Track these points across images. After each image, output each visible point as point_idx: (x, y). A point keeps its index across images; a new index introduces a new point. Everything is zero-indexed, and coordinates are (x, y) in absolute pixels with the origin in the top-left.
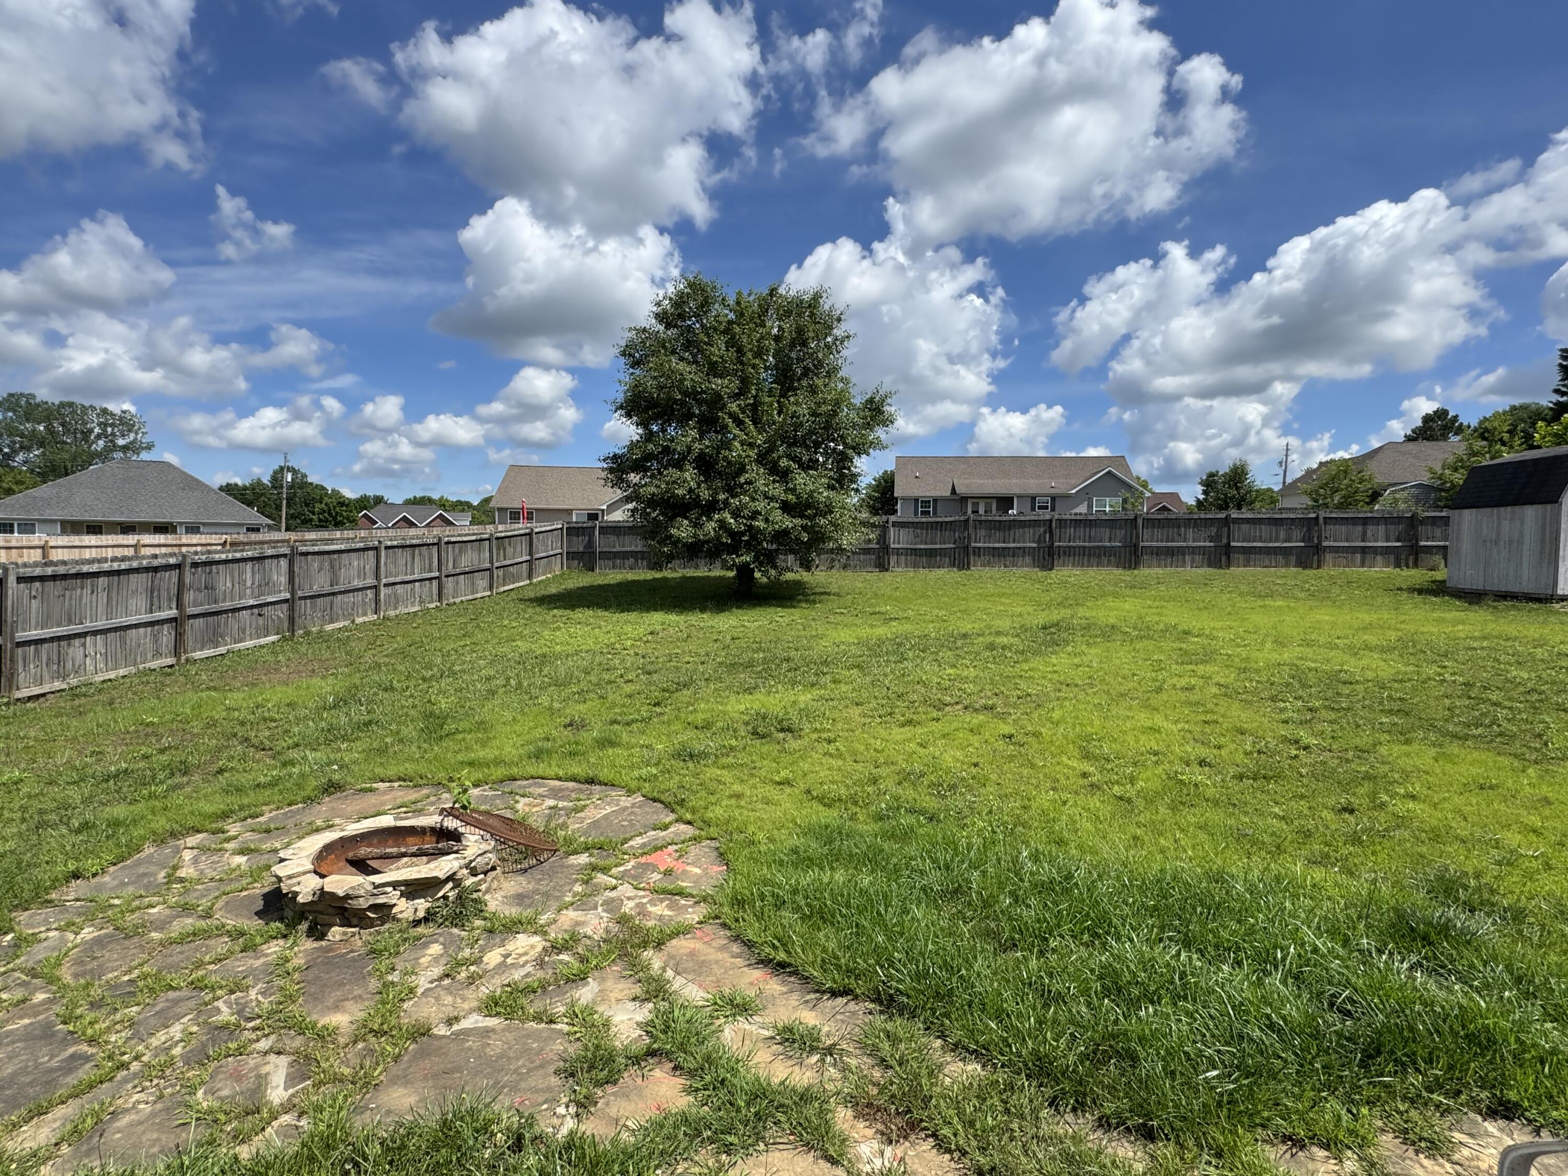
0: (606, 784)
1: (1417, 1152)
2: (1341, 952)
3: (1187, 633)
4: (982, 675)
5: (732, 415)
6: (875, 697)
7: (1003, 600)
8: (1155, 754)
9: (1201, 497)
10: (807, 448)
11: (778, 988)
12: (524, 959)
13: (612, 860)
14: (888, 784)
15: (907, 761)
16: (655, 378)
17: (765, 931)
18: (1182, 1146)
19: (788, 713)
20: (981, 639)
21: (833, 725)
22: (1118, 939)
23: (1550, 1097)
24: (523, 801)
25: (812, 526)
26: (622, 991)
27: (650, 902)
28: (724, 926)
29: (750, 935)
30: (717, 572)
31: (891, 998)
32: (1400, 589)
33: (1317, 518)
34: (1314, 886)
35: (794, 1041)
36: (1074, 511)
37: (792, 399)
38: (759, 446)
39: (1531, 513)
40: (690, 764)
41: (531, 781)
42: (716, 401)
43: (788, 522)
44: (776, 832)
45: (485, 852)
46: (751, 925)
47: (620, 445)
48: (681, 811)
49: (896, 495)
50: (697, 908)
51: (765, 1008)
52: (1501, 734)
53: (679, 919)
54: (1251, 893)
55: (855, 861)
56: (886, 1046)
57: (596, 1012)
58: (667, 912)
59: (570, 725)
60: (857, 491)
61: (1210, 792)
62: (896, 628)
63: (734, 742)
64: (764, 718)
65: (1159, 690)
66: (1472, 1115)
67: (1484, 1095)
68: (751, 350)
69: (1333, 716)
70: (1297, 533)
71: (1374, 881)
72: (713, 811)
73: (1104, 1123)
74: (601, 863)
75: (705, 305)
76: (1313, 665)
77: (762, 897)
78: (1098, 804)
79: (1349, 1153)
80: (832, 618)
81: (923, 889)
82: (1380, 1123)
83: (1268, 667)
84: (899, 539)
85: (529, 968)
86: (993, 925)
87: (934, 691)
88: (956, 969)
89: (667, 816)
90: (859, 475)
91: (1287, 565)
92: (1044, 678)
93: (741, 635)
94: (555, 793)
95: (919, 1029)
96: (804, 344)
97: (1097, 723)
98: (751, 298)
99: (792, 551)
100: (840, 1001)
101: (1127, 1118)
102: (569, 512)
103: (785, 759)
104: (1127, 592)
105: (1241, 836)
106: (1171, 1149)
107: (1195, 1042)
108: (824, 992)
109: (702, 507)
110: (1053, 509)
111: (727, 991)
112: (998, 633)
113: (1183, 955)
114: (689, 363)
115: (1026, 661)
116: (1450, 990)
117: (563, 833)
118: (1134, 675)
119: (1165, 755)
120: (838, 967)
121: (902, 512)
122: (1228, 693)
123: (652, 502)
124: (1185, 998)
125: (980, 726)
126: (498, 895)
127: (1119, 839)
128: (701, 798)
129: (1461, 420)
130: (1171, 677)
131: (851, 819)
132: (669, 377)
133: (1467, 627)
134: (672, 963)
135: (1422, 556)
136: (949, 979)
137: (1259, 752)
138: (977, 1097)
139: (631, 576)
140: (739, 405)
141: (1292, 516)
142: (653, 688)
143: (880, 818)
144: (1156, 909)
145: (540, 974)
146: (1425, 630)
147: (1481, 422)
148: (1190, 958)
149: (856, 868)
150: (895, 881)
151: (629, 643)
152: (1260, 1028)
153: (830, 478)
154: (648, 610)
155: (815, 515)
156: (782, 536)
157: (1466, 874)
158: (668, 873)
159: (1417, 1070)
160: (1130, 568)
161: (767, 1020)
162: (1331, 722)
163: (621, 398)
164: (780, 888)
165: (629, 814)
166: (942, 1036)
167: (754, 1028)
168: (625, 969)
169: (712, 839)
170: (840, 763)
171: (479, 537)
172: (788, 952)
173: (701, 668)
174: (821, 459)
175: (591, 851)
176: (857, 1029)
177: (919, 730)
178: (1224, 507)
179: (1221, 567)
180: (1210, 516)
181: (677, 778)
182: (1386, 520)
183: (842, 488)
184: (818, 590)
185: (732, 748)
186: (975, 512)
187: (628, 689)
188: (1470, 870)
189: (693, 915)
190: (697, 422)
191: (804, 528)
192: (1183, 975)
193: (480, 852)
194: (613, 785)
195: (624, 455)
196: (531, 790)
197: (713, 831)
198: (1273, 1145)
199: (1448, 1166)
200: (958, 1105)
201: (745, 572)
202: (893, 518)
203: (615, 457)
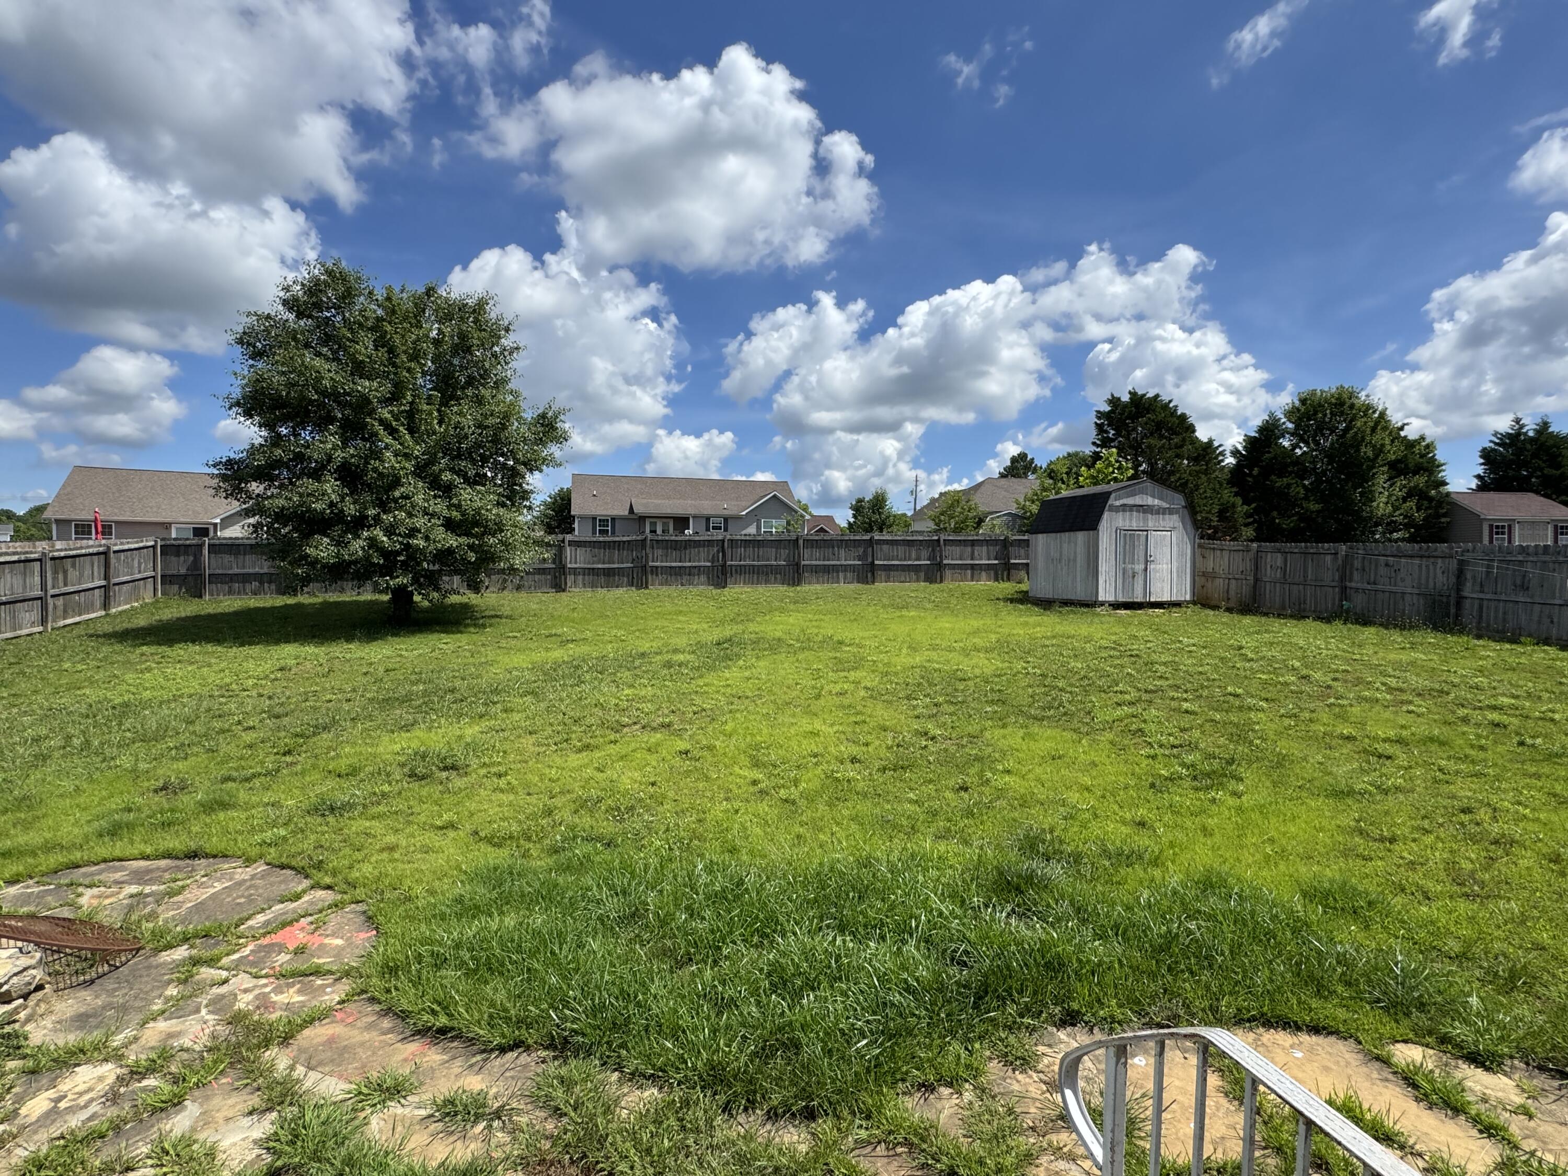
0: (215, 856)
1: (1014, 1070)
2: (958, 911)
3: (841, 643)
4: (659, 693)
5: (382, 422)
6: (551, 725)
7: (680, 618)
8: (815, 756)
9: (852, 520)
10: (474, 462)
11: (438, 1057)
12: (87, 1097)
13: (223, 948)
14: (566, 814)
15: (584, 787)
16: (283, 373)
17: (423, 996)
18: (839, 1118)
19: (452, 749)
20: (659, 657)
21: (504, 757)
22: (783, 936)
23: (1099, 1001)
24: (89, 892)
25: (480, 546)
26: (234, 1106)
27: (274, 990)
28: (373, 1000)
29: (405, 1005)
30: (367, 596)
31: (566, 1041)
32: (998, 599)
33: (938, 540)
34: (940, 858)
35: (456, 1114)
36: (744, 532)
37: (455, 409)
38: (417, 457)
39: (1081, 536)
40: (331, 819)
41: (103, 866)
42: (363, 405)
43: (453, 541)
44: (437, 883)
45: (25, 969)
46: (406, 992)
47: (236, 449)
48: (318, 875)
49: (572, 513)
50: (339, 986)
51: (422, 1084)
52: (1065, 714)
53: (315, 1003)
54: (892, 873)
55: (527, 901)
56: (560, 1093)
57: (195, 1141)
58: (298, 998)
59: (164, 788)
60: (530, 508)
61: (861, 786)
62: (573, 650)
63: (386, 788)
64: (424, 757)
65: (818, 697)
66: (1050, 1028)
67: (1058, 1009)
68: (405, 352)
69: (952, 709)
70: (925, 553)
71: (981, 848)
72: (359, 870)
73: (773, 1116)
74: (206, 954)
75: (348, 296)
76: (937, 666)
77: (419, 958)
78: (767, 809)
79: (967, 1086)
80: (503, 643)
81: (600, 919)
82: (988, 1053)
83: (904, 669)
84: (575, 559)
85: (94, 1108)
86: (669, 943)
87: (612, 712)
88: (632, 996)
89: (300, 883)
90: (532, 492)
91: (918, 580)
92: (718, 692)
93: (397, 666)
94: (139, 877)
95: (595, 1067)
96: (468, 350)
97: (765, 731)
98: (405, 295)
99: (457, 572)
100: (511, 1055)
101: (792, 1105)
102: (167, 526)
103: (448, 800)
104: (792, 607)
105: (885, 822)
106: (829, 1123)
107: (848, 1018)
108: (492, 1050)
109: (347, 523)
110: (726, 530)
111: (374, 1075)
112: (676, 651)
113: (839, 939)
114: (327, 359)
115: (701, 677)
116: (1033, 927)
117: (151, 925)
118: (797, 684)
119: (822, 756)
120: (508, 1020)
121: (580, 531)
122: (874, 695)
123: (281, 516)
124: (840, 979)
125: (658, 744)
126: (48, 1022)
127: (784, 838)
128: (344, 857)
129: (1036, 462)
130: (828, 683)
131: (524, 856)
132: (300, 374)
133: (1043, 629)
134: (303, 1057)
135: (1013, 572)
136: (626, 1008)
137: (898, 746)
138: (654, 1122)
139: (254, 602)
140: (391, 412)
141: (921, 538)
142: (283, 734)
143: (555, 851)
144: (816, 900)
145: (113, 1112)
146: (1015, 632)
147: (1049, 465)
148: (844, 941)
149: (528, 909)
150: (571, 915)
151: (250, 682)
152: (900, 994)
153: (499, 494)
154: (277, 642)
155: (483, 534)
156: (445, 556)
157: (1043, 830)
158: (300, 951)
159: (1013, 1000)
160: (794, 585)
161: (424, 1097)
162: (951, 714)
163: (237, 393)
164: (440, 945)
165: (248, 888)
166: (619, 1068)
167: (407, 1111)
168: (240, 1079)
169: (358, 902)
170: (512, 797)
171: (23, 557)
172: (450, 1015)
173: (346, 706)
174: (489, 474)
175: (192, 941)
176: (529, 1082)
177: (597, 754)
178: (869, 530)
179: (867, 583)
180: (857, 538)
181: (313, 837)
182: (987, 542)
183: (513, 505)
184: (487, 613)
185: (384, 795)
186: (653, 531)
187: (248, 737)
188: (1046, 827)
189: (332, 995)
190: (340, 427)
191: (471, 547)
192: (838, 958)
193: (16, 970)
194: (225, 856)
195: (240, 461)
196: (101, 877)
197: (360, 893)
198: (911, 1094)
199: (1034, 1075)
200: (634, 1136)
201: (401, 596)
202: (569, 537)
203: (230, 463)
